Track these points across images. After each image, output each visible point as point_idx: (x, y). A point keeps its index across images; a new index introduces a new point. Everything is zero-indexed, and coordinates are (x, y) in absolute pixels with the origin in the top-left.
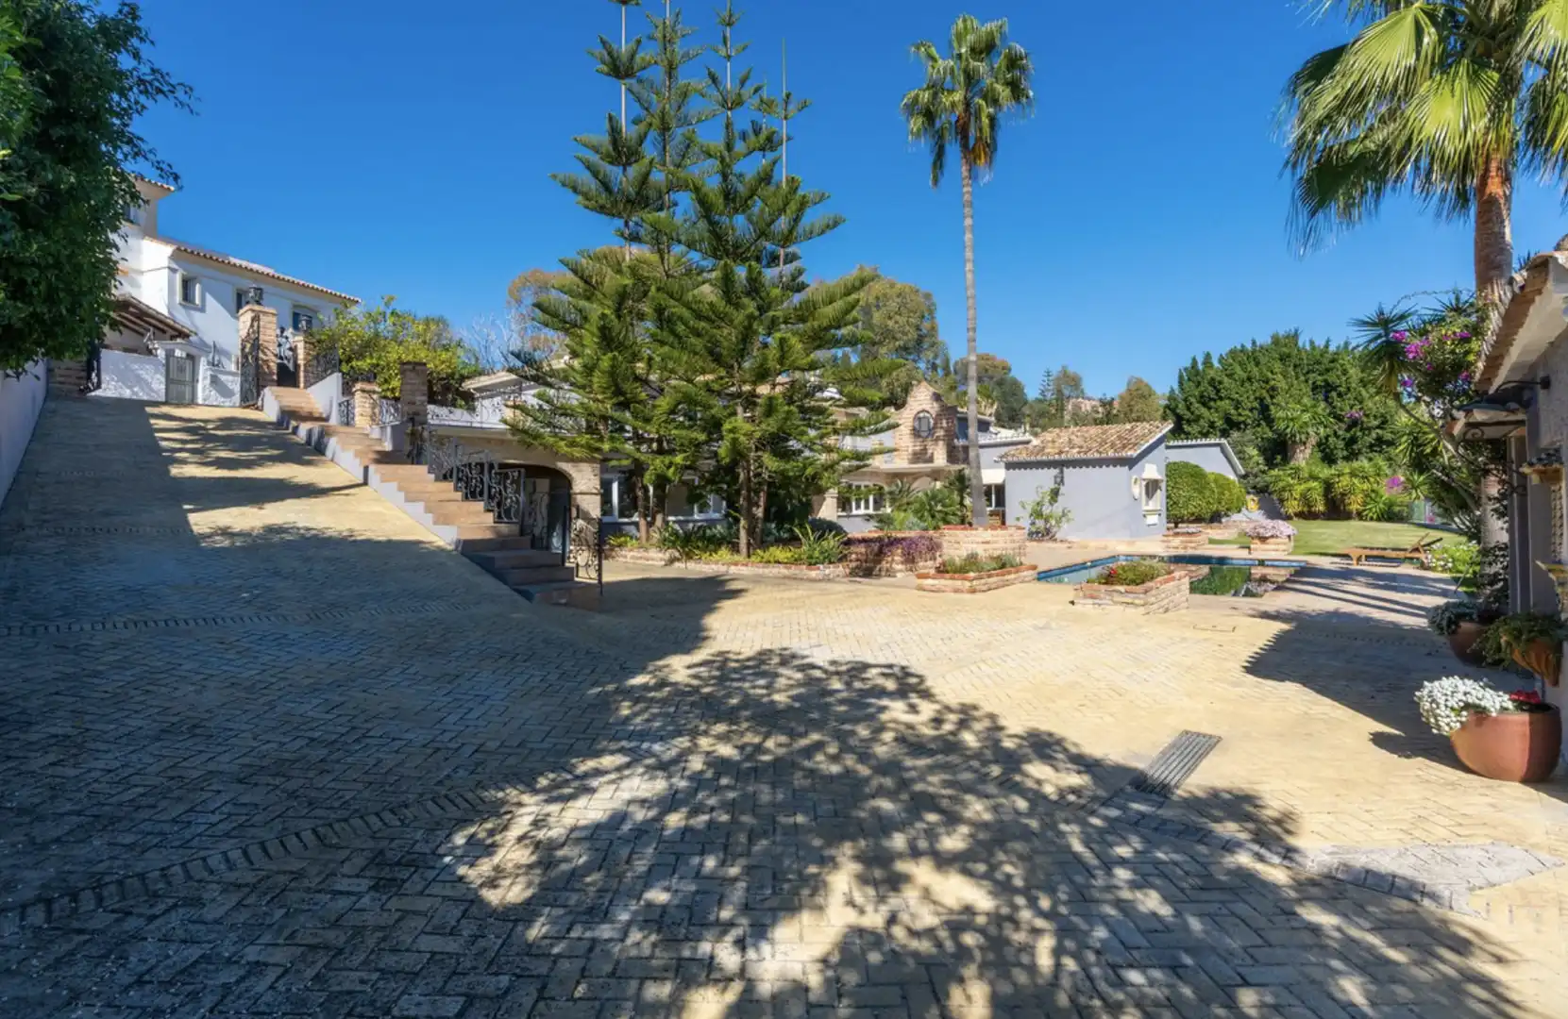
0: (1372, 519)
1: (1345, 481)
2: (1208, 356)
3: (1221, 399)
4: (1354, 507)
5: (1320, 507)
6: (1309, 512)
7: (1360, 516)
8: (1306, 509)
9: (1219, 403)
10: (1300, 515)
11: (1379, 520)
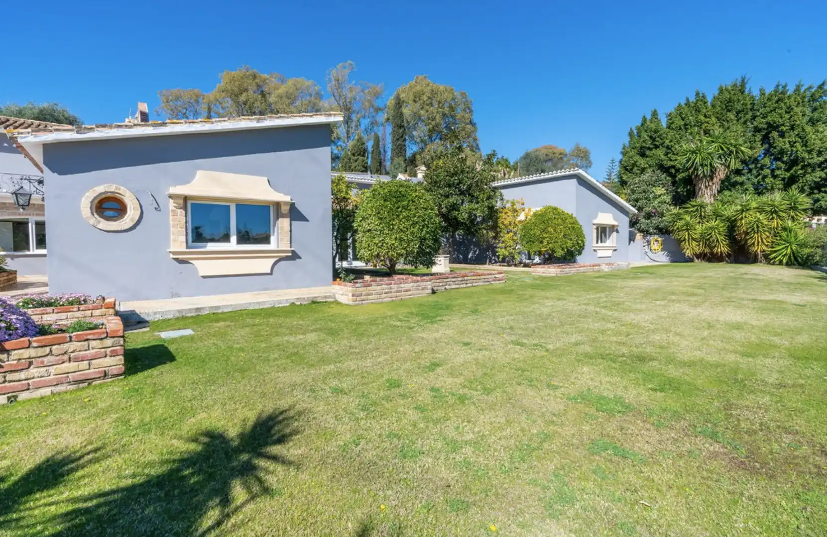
0: (781, 263)
1: (751, 217)
2: (655, 114)
3: (657, 147)
4: (758, 249)
5: (723, 248)
6: (712, 253)
7: (768, 259)
8: (707, 250)
9: (654, 151)
10: (702, 256)
11: (789, 264)
